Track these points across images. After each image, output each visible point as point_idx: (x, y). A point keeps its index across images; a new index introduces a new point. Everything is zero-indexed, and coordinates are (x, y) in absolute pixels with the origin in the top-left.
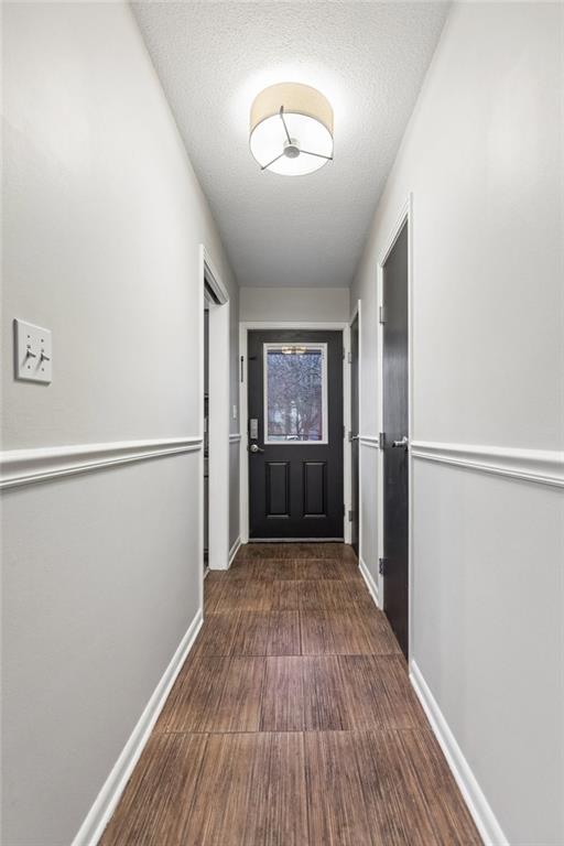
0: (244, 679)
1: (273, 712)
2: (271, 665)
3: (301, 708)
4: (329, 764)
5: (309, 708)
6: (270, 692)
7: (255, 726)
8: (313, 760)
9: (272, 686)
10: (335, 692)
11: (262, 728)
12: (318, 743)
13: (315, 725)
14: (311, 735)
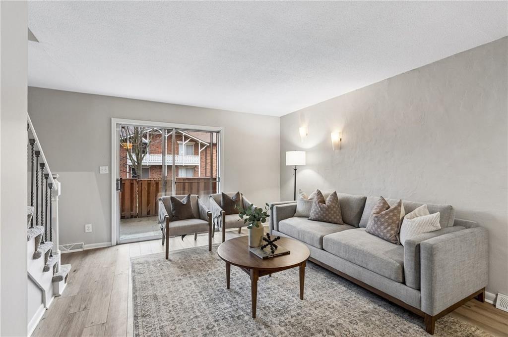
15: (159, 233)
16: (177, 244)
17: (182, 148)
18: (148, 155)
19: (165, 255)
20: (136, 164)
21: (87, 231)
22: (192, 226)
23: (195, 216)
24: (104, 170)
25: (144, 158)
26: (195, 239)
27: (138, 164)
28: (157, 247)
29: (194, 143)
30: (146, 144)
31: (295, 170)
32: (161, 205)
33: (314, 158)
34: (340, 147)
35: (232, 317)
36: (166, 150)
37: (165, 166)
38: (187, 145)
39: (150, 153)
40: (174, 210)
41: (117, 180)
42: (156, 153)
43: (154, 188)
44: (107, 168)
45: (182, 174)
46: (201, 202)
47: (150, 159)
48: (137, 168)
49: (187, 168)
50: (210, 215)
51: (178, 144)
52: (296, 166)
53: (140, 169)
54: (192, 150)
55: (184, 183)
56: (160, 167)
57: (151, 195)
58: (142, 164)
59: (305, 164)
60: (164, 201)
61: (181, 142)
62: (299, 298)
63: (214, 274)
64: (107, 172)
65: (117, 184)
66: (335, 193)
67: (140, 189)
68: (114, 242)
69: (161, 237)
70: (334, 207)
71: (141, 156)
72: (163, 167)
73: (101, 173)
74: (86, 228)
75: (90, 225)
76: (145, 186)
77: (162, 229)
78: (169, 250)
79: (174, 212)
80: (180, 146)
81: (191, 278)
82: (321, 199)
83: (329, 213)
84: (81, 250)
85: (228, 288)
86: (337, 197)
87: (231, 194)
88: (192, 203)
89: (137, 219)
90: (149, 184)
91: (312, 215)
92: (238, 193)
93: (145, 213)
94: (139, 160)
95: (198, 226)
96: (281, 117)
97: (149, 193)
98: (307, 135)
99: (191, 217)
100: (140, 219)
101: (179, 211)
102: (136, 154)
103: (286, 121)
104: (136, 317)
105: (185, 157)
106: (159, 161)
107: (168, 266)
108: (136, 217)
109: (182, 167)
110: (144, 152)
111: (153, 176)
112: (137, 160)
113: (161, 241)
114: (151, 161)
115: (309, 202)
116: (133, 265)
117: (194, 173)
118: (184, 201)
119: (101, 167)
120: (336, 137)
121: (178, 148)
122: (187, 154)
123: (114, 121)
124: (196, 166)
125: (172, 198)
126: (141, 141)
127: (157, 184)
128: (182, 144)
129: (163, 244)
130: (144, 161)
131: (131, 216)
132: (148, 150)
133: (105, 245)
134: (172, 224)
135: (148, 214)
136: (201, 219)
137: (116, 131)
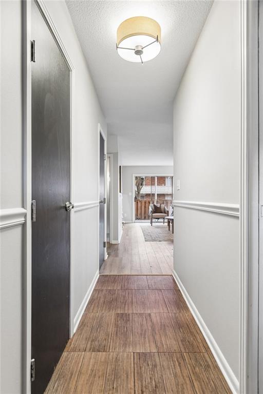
0: (166, 335)
1: (146, 320)
2: (153, 346)
3: (134, 320)
4: (125, 305)
5: (130, 321)
6: (150, 328)
7: (153, 315)
8: (130, 306)
9: (149, 331)
10: (117, 328)
11: (150, 315)
12: (128, 309)
13: (129, 315)
14: (130, 312)
17: (168, 181)
18: (144, 187)
22: (161, 215)
23: (163, 212)
24: (130, 194)
25: (142, 189)
27: (138, 193)
30: (143, 179)
32: (150, 208)
36: (156, 184)
37: (155, 194)
39: (146, 185)
40: (155, 209)
42: (149, 185)
44: (131, 192)
46: (166, 208)
47: (146, 190)
48: (137, 196)
50: (168, 212)
53: (139, 197)
58: (141, 193)
63: (166, 229)
67: (141, 205)
68: (133, 222)
71: (140, 187)
76: (143, 203)
85: (169, 230)
88: (163, 209)
90: (145, 202)
93: (143, 218)
94: (139, 190)
95: (163, 216)
97: (145, 207)
99: (161, 213)
101: (157, 210)
102: (137, 186)
110: (142, 184)
111: (148, 199)
118: (159, 206)
123: (134, 175)
125: (154, 205)
130: (141, 191)
131: (137, 219)
132: (144, 183)
133: (130, 222)
134: (153, 214)
135: (145, 218)
136: (165, 213)
137: (134, 178)
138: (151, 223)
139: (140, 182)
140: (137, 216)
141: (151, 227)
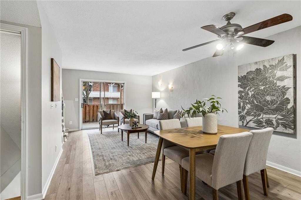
15: (99, 126)
16: (106, 130)
17: (111, 88)
18: (92, 92)
19: (101, 133)
20: (86, 97)
21: (70, 124)
22: (111, 122)
23: (113, 118)
24: (77, 100)
25: (90, 94)
26: (113, 129)
27: (87, 96)
28: (98, 131)
29: (118, 85)
30: (91, 86)
31: (156, 100)
32: (99, 114)
33: (163, 95)
34: (172, 91)
35: (122, 146)
36: (102, 89)
37: (101, 98)
38: (114, 86)
39: (93, 90)
40: (104, 116)
41: (82, 104)
42: (96, 91)
43: (96, 108)
44: (78, 99)
45: (111, 102)
46: (115, 113)
47: (93, 94)
48: (86, 99)
49: (114, 99)
50: (118, 118)
51: (109, 86)
52: (156, 98)
53: (88, 100)
54: (116, 89)
55: (110, 106)
56: (99, 98)
57: (94, 111)
58: (89, 97)
59: (160, 98)
60: (101, 112)
61: (110, 85)
62: (145, 143)
63: (118, 138)
64: (78, 100)
65: (82, 105)
66: (167, 109)
67: (89, 109)
68: (80, 129)
69: (99, 128)
70: (165, 114)
71: (88, 92)
72: (100, 98)
73: (75, 101)
74: (70, 123)
75: (71, 122)
76: (92, 107)
77: (100, 124)
78: (102, 131)
79: (104, 117)
80: (109, 87)
81: (110, 138)
82: (161, 111)
83: (163, 117)
84: (68, 131)
85: (122, 140)
86: (167, 111)
87: (128, 110)
88: (112, 114)
89: (88, 123)
90: (93, 106)
91: (158, 118)
92: (131, 110)
93: (91, 120)
94: (88, 94)
95: (113, 122)
96: (152, 76)
97: (93, 111)
98: (161, 85)
99: (112, 119)
100: (89, 123)
101: (106, 116)
102: (86, 91)
103: (154, 78)
104: (91, 146)
105: (112, 93)
106: (98, 95)
107: (102, 136)
108: (87, 122)
109: (110, 98)
110: (90, 90)
111: (95, 103)
112: (87, 95)
113: (99, 129)
114: (93, 95)
115: (157, 113)
116: (89, 135)
117: (118, 102)
118: (108, 112)
119: (75, 99)
120: (170, 87)
121: (108, 88)
122: (114, 91)
123: (81, 80)
124: (118, 98)
125: (104, 111)
126: (89, 84)
127: (97, 106)
128: (111, 86)
129: (100, 130)
130: (90, 95)
131: (85, 121)
132: (92, 89)
133: (77, 129)
134: (103, 121)
135: (93, 121)
136: (115, 119)
137: (81, 84)
138: (101, 128)
139: (88, 87)
140: (85, 119)
141: (101, 136)
